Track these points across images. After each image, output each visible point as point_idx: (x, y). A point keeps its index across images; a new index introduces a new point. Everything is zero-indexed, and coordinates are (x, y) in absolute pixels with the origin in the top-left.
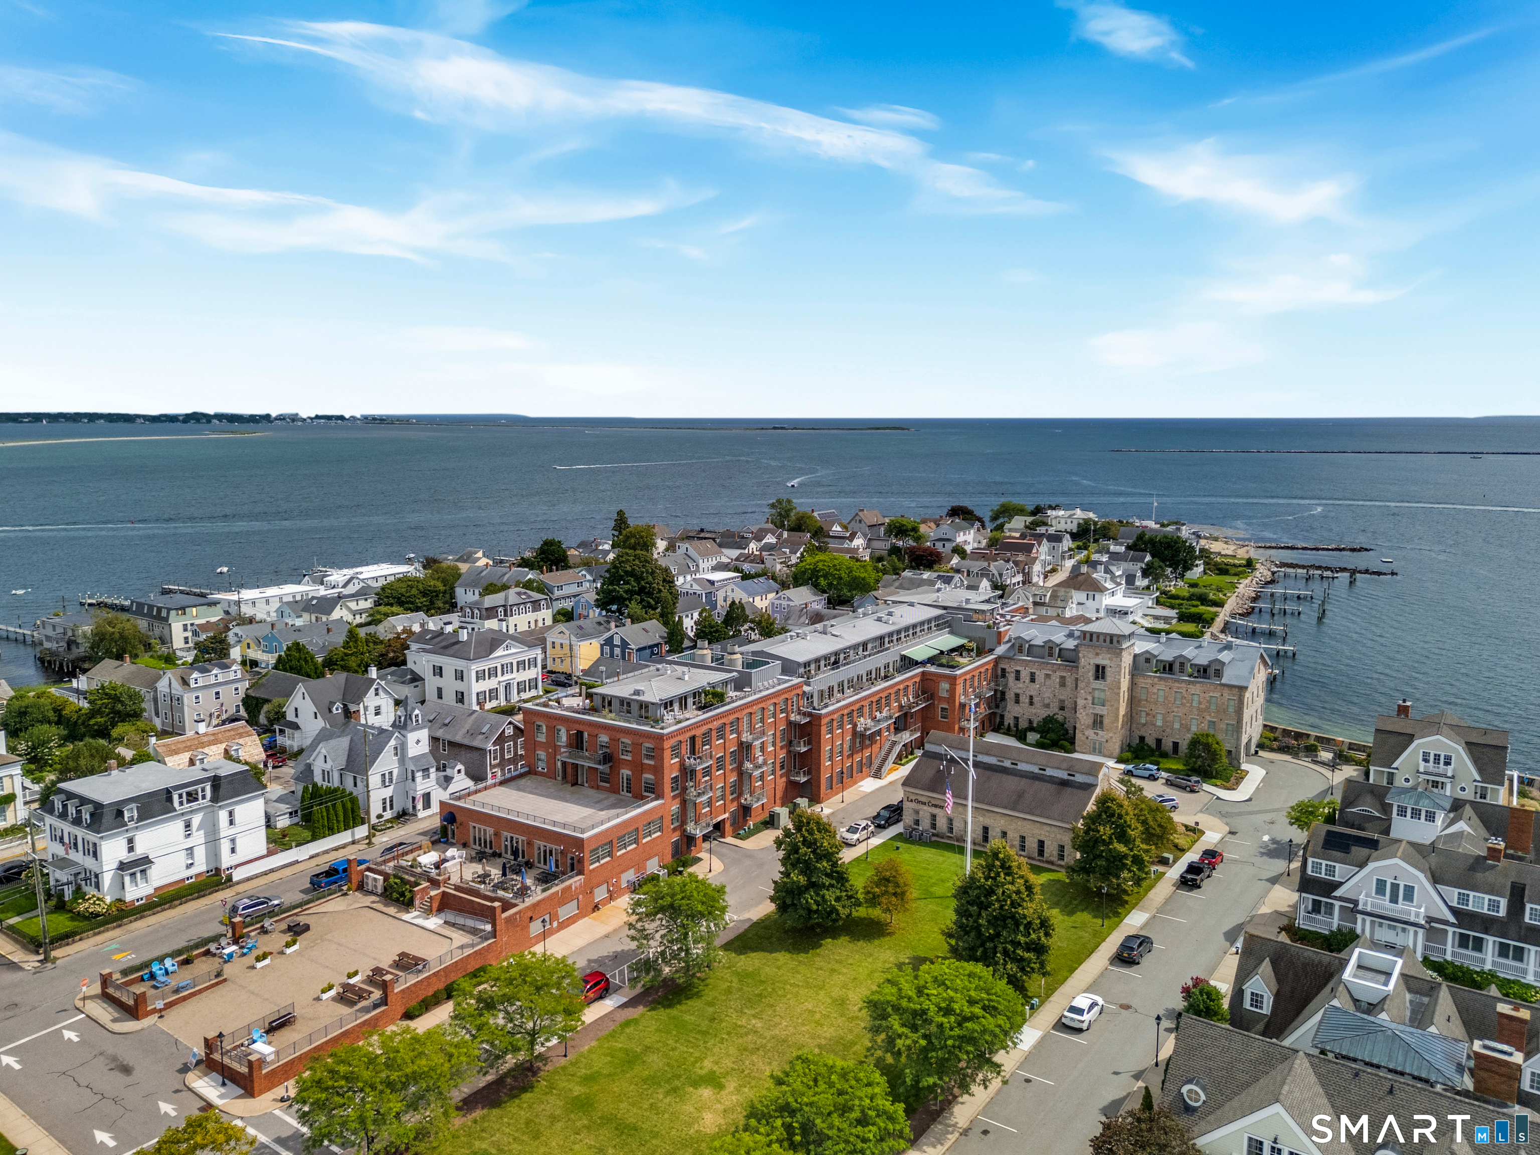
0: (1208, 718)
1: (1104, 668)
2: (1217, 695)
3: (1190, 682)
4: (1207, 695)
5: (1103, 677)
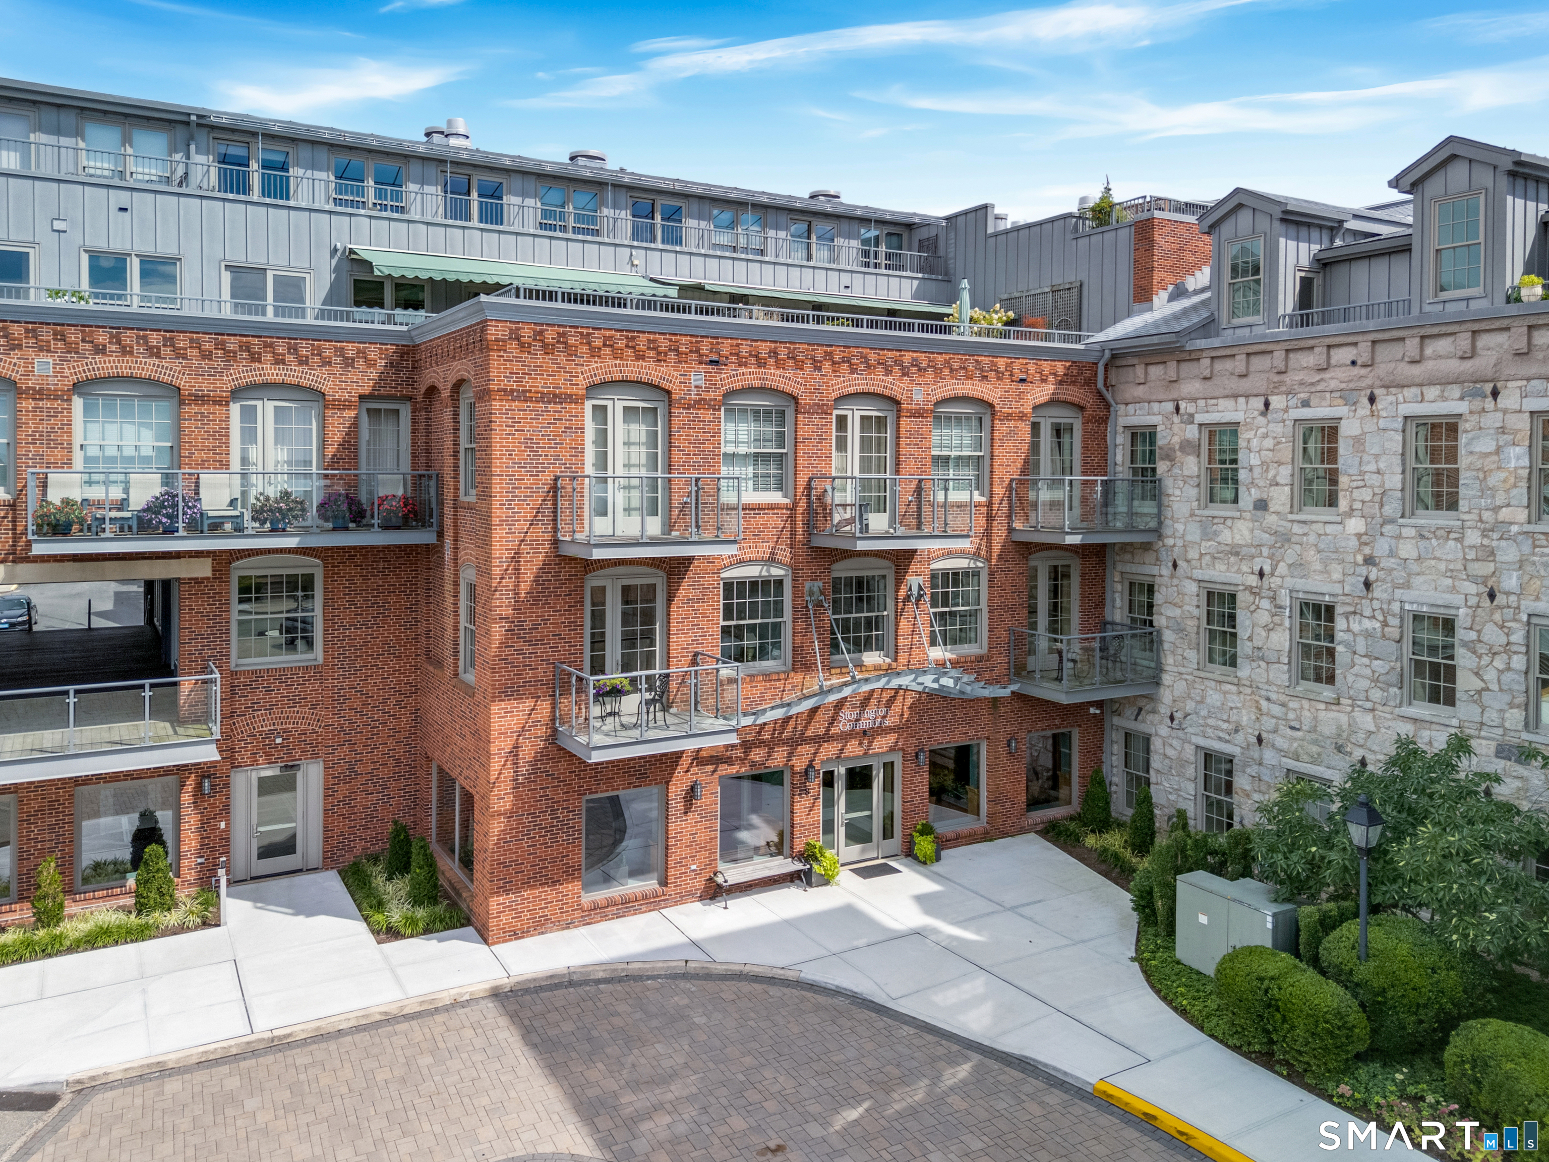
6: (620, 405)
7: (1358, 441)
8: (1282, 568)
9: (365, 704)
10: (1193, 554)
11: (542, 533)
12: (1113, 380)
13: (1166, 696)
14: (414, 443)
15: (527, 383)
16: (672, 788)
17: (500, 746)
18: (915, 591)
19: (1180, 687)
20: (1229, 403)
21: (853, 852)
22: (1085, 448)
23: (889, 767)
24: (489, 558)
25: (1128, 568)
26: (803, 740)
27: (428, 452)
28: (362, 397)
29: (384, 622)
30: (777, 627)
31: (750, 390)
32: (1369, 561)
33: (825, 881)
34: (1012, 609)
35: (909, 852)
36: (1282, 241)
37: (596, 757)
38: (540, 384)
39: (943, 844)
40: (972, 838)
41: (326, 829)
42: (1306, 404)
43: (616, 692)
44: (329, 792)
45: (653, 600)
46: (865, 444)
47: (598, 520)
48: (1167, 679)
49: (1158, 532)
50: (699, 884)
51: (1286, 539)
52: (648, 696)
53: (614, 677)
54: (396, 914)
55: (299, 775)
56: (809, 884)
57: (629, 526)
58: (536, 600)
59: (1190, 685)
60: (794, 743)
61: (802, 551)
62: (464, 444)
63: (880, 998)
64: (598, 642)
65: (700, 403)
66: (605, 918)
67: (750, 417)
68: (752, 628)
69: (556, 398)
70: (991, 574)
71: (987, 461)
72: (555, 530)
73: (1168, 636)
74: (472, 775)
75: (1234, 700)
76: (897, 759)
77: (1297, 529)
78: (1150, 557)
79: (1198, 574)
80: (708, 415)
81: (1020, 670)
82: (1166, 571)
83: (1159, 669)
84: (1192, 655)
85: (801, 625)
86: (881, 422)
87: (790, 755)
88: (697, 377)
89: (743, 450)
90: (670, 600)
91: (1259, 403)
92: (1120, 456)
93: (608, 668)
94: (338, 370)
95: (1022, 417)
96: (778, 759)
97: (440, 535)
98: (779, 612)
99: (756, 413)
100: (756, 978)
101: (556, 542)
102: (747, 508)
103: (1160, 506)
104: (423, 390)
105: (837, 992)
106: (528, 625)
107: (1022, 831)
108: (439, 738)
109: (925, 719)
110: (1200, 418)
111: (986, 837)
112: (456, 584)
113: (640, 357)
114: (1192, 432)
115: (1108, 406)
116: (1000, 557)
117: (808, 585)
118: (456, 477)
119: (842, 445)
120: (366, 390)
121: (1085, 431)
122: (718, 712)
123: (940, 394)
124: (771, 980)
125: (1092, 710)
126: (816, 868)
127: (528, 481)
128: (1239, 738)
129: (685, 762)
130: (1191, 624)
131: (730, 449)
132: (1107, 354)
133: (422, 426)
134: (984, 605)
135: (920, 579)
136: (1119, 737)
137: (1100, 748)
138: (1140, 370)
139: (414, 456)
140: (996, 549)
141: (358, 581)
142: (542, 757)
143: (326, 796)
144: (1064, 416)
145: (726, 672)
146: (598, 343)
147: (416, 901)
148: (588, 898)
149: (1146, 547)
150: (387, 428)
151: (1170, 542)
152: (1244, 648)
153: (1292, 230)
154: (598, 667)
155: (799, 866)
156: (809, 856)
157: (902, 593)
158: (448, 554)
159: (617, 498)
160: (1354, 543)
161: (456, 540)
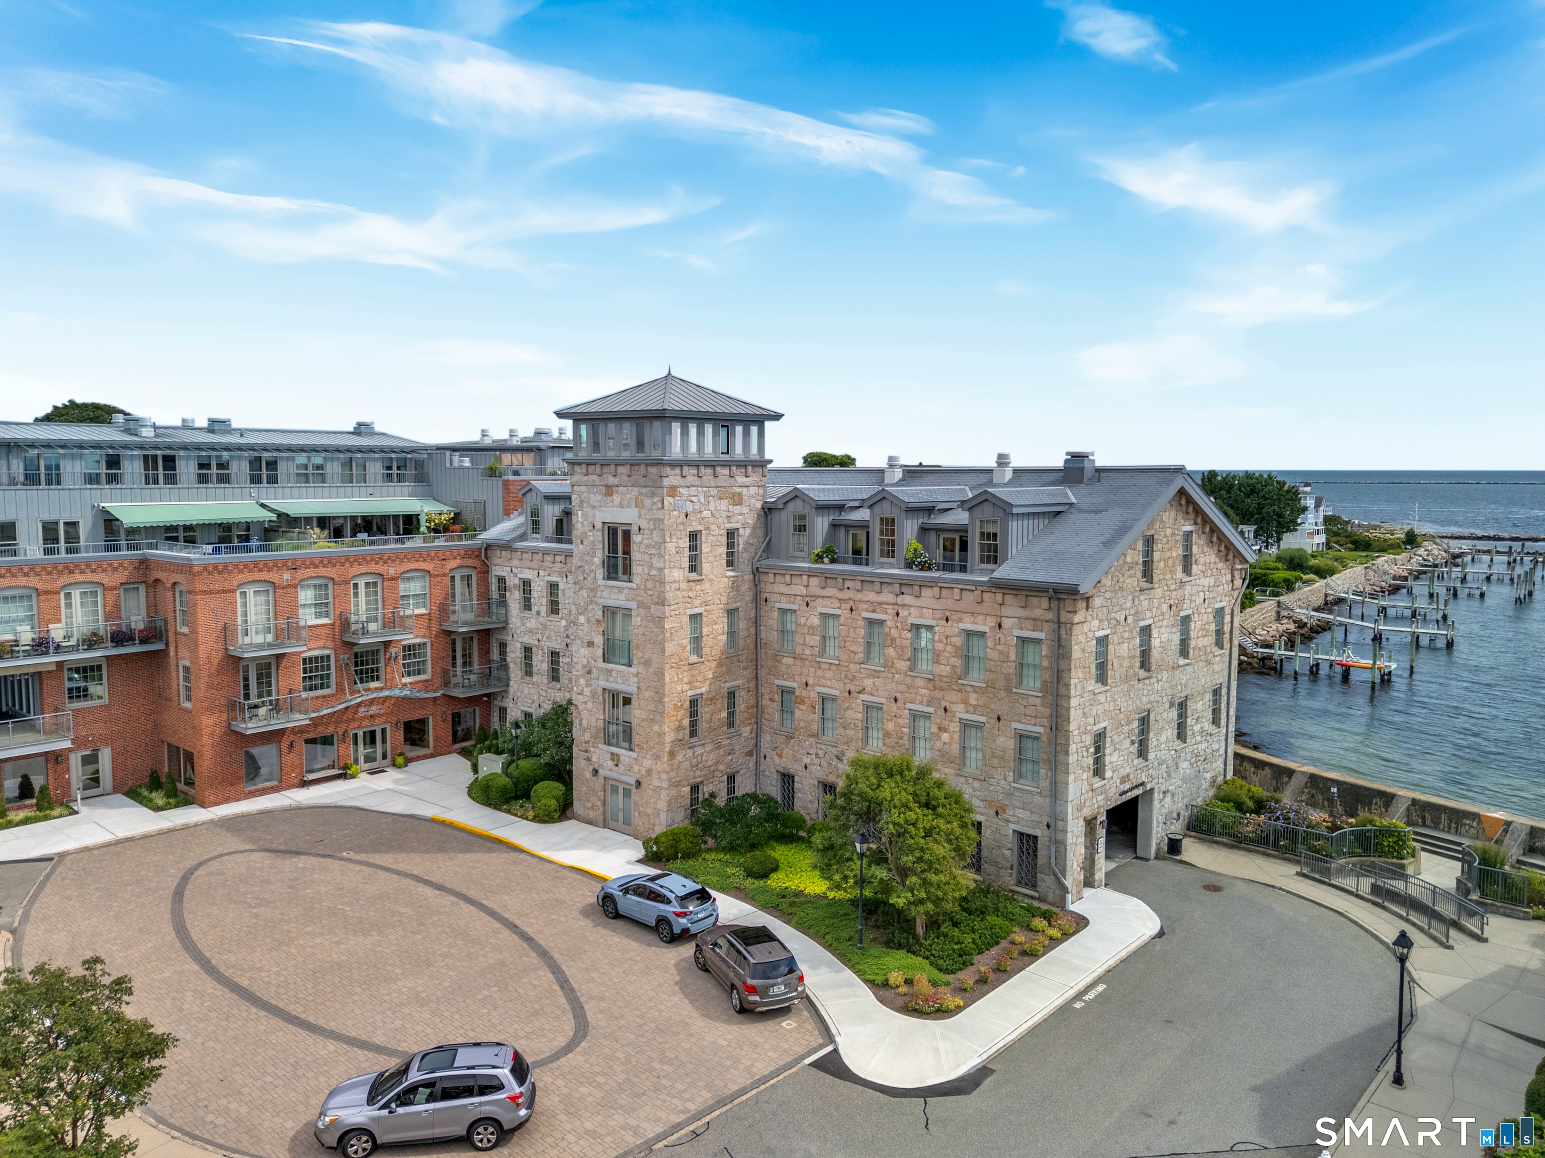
0: (959, 710)
1: (627, 535)
2: (983, 625)
3: (904, 584)
4: (953, 629)
5: (627, 571)
6: (252, 591)
7: (563, 591)
8: (545, 639)
9: (130, 720)
10: (518, 632)
11: (220, 645)
12: (489, 554)
13: (511, 690)
14: (147, 602)
15: (211, 587)
16: (282, 744)
17: (206, 731)
18: (394, 655)
19: (516, 686)
20: (526, 571)
21: (367, 766)
22: (478, 585)
23: (384, 731)
24: (198, 658)
25: (498, 637)
26: (341, 722)
27: (156, 606)
28: (122, 584)
29: (137, 683)
30: (328, 676)
31: (311, 578)
32: (567, 636)
33: (353, 777)
34: (443, 658)
35: (394, 765)
36: (546, 506)
37: (249, 732)
38: (217, 587)
39: (408, 761)
40: (425, 757)
41: (114, 776)
42: (549, 575)
43: (256, 707)
44: (114, 759)
45: (270, 668)
46: (367, 594)
47: (246, 638)
48: (511, 683)
49: (506, 622)
50: (296, 781)
51: (545, 627)
52: (270, 707)
53: (254, 700)
54: (160, 802)
55: (100, 754)
56: (346, 778)
57: (259, 639)
58: (219, 673)
59: (519, 686)
60: (337, 723)
61: (338, 642)
62: (178, 607)
63: (366, 807)
64: (246, 687)
65: (288, 586)
66: (255, 796)
67: (312, 588)
68: (316, 676)
69: (224, 592)
70: (432, 644)
71: (428, 595)
72: (226, 644)
73: (511, 665)
74: (192, 744)
75: (532, 691)
76: (388, 726)
77: (548, 623)
78: (505, 632)
79: (520, 640)
80: (293, 590)
81: (446, 684)
82: (510, 638)
83: (508, 679)
84: (519, 673)
85: (339, 673)
86: (375, 584)
87: (336, 727)
88: (287, 576)
89: (309, 602)
90: (278, 668)
91: (536, 572)
92: (494, 587)
93: (251, 698)
94: (110, 573)
95: (445, 575)
96: (330, 730)
97: (167, 644)
98: (329, 669)
99: (315, 586)
100: (319, 807)
101: (226, 649)
102: (309, 627)
103: (506, 610)
104: (152, 579)
105: (351, 807)
106: (216, 683)
107: (450, 753)
108: (171, 732)
109: (401, 708)
110: (519, 576)
111: (432, 756)
112: (178, 666)
113: (261, 570)
114: (517, 581)
115: (488, 566)
116: (436, 637)
117: (341, 657)
118: (175, 621)
119: (356, 595)
120: (124, 581)
121: (478, 578)
122: (300, 712)
123: (402, 570)
124: (326, 807)
125: (485, 699)
126: (349, 772)
127: (213, 626)
128: (534, 706)
129: (288, 732)
130: (519, 660)
131: (303, 602)
132: (485, 545)
133: (152, 594)
134: (429, 658)
135: (396, 650)
136: (496, 709)
137: (489, 715)
138: (498, 552)
139: (148, 607)
140: (434, 633)
141: (124, 666)
142: (225, 733)
143: (113, 762)
144: (466, 572)
145: (304, 695)
146: (241, 567)
147: (168, 797)
148: (247, 790)
149: (504, 628)
150: (132, 595)
151: (511, 626)
152: (535, 670)
153: (551, 501)
154: (247, 697)
155: (341, 772)
156: (346, 767)
157: (387, 656)
158: (172, 652)
159: (252, 630)
160: (563, 629)
161: (176, 648)
